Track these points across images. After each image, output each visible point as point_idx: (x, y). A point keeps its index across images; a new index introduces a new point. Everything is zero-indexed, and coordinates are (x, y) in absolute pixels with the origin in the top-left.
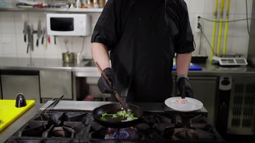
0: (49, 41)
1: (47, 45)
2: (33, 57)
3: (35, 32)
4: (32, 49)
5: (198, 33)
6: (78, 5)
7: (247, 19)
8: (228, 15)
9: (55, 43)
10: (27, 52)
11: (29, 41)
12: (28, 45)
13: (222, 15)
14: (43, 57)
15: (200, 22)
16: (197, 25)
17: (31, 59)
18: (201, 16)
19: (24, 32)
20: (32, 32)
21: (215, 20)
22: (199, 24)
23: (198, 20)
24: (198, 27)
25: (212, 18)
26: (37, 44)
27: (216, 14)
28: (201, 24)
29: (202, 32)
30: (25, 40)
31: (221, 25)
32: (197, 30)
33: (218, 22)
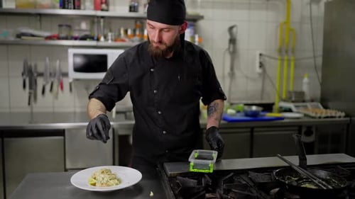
0: (62, 88)
1: (57, 94)
2: (35, 110)
3: (41, 75)
4: (35, 99)
5: (260, 74)
6: (110, 38)
7: (314, 57)
8: (293, 52)
9: (71, 90)
10: (29, 104)
11: (31, 88)
12: (30, 93)
13: (287, 52)
14: (50, 110)
15: (262, 60)
16: (258, 65)
17: (32, 113)
18: (264, 53)
19: (23, 74)
20: (35, 75)
21: (279, 57)
22: (261, 63)
23: (260, 58)
25: (276, 55)
26: (43, 92)
27: (280, 51)
28: (264, 63)
29: (264, 71)
30: (24, 86)
31: (285, 63)
32: (258, 70)
33: (282, 60)
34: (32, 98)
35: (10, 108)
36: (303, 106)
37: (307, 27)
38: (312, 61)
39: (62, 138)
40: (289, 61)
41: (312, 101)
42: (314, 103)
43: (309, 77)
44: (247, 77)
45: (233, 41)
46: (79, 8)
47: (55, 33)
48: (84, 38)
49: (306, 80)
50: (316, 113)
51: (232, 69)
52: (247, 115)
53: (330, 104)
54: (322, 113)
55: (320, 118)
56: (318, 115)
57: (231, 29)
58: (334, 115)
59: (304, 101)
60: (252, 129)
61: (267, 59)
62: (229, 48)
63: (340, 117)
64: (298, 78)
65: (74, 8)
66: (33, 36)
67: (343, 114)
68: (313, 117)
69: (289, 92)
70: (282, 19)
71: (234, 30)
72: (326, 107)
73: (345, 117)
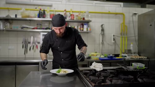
0: (37, 48)
1: (35, 50)
2: (26, 56)
3: (29, 43)
4: (27, 52)
5: (113, 43)
7: (135, 36)
8: (126, 34)
10: (25, 54)
11: (25, 48)
12: (25, 50)
13: (124, 34)
16: (113, 39)
17: (25, 58)
18: (115, 35)
19: (22, 43)
20: (27, 43)
21: (121, 36)
22: (114, 39)
23: (114, 37)
24: (114, 40)
25: (120, 35)
26: (30, 49)
27: (121, 34)
28: (115, 39)
29: (115, 42)
30: (23, 47)
31: (124, 39)
32: (113, 41)
33: (122, 37)
34: (26, 52)
35: (17, 55)
36: (131, 55)
37: (132, 25)
38: (134, 38)
39: (38, 65)
40: (125, 38)
41: (135, 53)
42: (135, 54)
43: (133, 44)
44: (109, 44)
45: (103, 30)
46: (45, 18)
47: (36, 27)
48: (46, 29)
49: (132, 45)
50: (136, 57)
51: (103, 41)
52: (108, 58)
53: (141, 55)
54: (138, 57)
55: (137, 59)
56: (137, 58)
57: (102, 25)
58: (142, 58)
59: (131, 53)
60: (111, 63)
61: (116, 37)
62: (101, 33)
63: (145, 59)
64: (129, 45)
65: (43, 18)
66: (27, 28)
67: (146, 58)
68: (134, 59)
69: (125, 50)
70: (122, 22)
71: (103, 26)
72: (140, 56)
73: (147, 59)
